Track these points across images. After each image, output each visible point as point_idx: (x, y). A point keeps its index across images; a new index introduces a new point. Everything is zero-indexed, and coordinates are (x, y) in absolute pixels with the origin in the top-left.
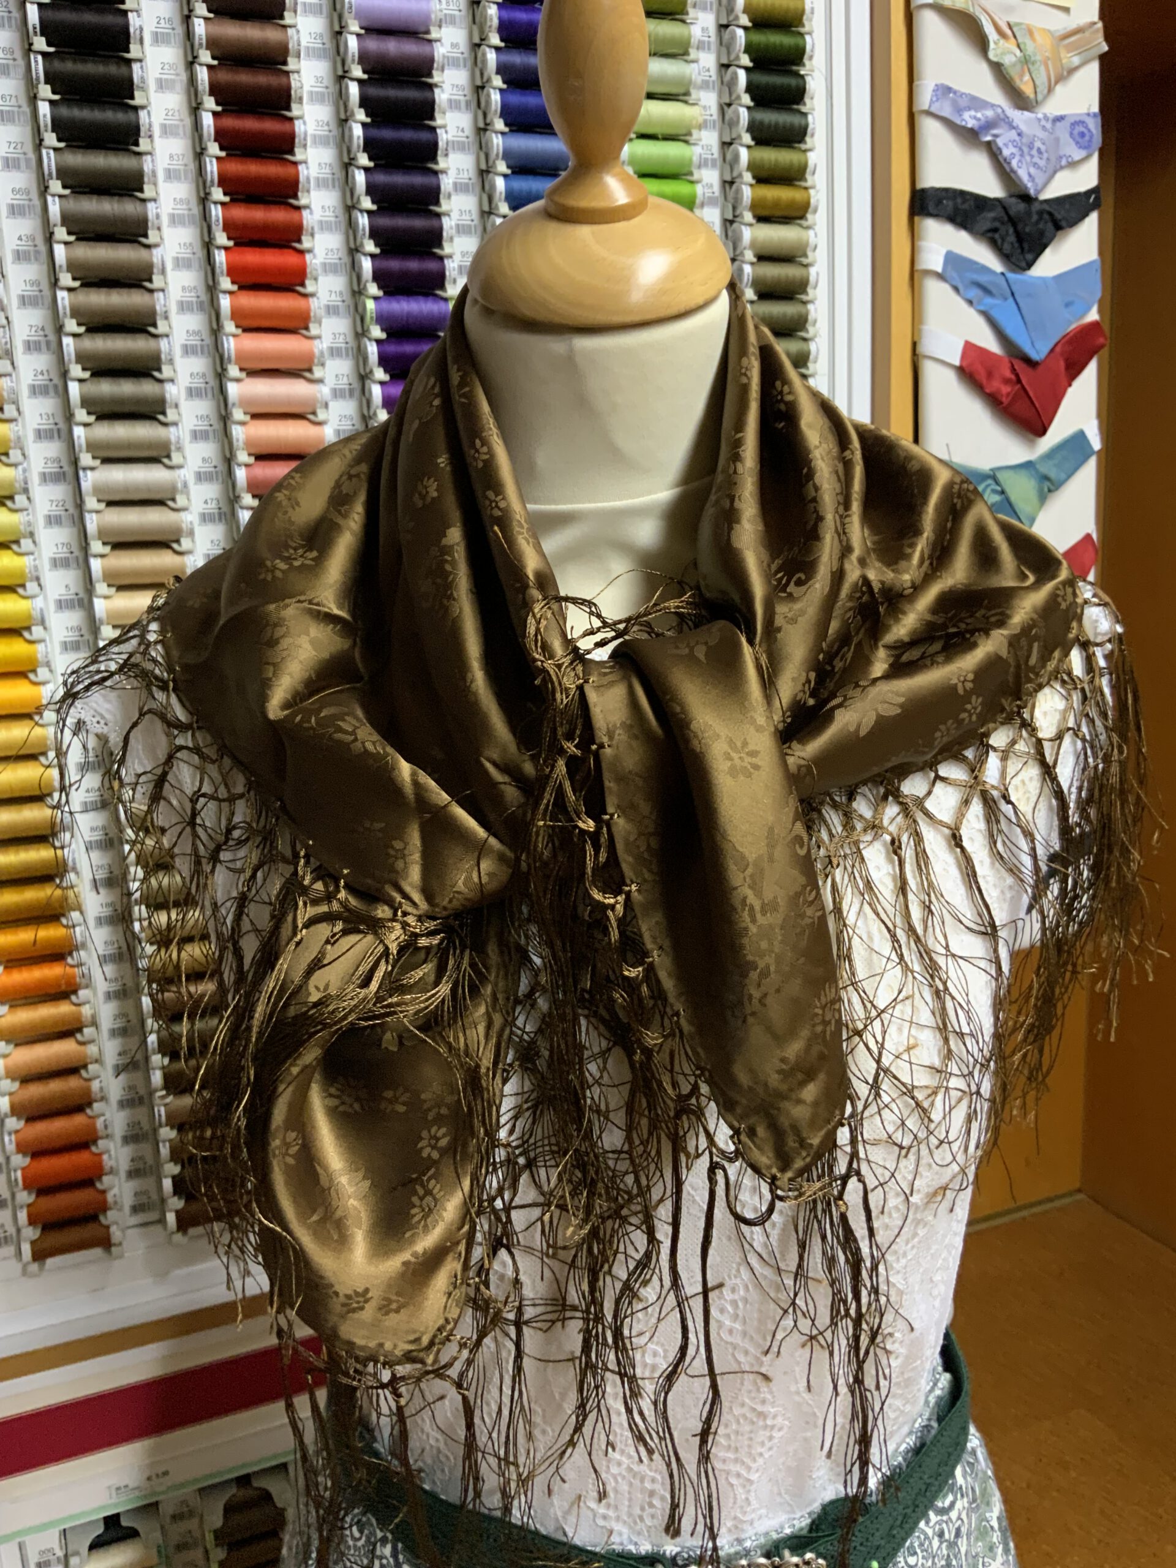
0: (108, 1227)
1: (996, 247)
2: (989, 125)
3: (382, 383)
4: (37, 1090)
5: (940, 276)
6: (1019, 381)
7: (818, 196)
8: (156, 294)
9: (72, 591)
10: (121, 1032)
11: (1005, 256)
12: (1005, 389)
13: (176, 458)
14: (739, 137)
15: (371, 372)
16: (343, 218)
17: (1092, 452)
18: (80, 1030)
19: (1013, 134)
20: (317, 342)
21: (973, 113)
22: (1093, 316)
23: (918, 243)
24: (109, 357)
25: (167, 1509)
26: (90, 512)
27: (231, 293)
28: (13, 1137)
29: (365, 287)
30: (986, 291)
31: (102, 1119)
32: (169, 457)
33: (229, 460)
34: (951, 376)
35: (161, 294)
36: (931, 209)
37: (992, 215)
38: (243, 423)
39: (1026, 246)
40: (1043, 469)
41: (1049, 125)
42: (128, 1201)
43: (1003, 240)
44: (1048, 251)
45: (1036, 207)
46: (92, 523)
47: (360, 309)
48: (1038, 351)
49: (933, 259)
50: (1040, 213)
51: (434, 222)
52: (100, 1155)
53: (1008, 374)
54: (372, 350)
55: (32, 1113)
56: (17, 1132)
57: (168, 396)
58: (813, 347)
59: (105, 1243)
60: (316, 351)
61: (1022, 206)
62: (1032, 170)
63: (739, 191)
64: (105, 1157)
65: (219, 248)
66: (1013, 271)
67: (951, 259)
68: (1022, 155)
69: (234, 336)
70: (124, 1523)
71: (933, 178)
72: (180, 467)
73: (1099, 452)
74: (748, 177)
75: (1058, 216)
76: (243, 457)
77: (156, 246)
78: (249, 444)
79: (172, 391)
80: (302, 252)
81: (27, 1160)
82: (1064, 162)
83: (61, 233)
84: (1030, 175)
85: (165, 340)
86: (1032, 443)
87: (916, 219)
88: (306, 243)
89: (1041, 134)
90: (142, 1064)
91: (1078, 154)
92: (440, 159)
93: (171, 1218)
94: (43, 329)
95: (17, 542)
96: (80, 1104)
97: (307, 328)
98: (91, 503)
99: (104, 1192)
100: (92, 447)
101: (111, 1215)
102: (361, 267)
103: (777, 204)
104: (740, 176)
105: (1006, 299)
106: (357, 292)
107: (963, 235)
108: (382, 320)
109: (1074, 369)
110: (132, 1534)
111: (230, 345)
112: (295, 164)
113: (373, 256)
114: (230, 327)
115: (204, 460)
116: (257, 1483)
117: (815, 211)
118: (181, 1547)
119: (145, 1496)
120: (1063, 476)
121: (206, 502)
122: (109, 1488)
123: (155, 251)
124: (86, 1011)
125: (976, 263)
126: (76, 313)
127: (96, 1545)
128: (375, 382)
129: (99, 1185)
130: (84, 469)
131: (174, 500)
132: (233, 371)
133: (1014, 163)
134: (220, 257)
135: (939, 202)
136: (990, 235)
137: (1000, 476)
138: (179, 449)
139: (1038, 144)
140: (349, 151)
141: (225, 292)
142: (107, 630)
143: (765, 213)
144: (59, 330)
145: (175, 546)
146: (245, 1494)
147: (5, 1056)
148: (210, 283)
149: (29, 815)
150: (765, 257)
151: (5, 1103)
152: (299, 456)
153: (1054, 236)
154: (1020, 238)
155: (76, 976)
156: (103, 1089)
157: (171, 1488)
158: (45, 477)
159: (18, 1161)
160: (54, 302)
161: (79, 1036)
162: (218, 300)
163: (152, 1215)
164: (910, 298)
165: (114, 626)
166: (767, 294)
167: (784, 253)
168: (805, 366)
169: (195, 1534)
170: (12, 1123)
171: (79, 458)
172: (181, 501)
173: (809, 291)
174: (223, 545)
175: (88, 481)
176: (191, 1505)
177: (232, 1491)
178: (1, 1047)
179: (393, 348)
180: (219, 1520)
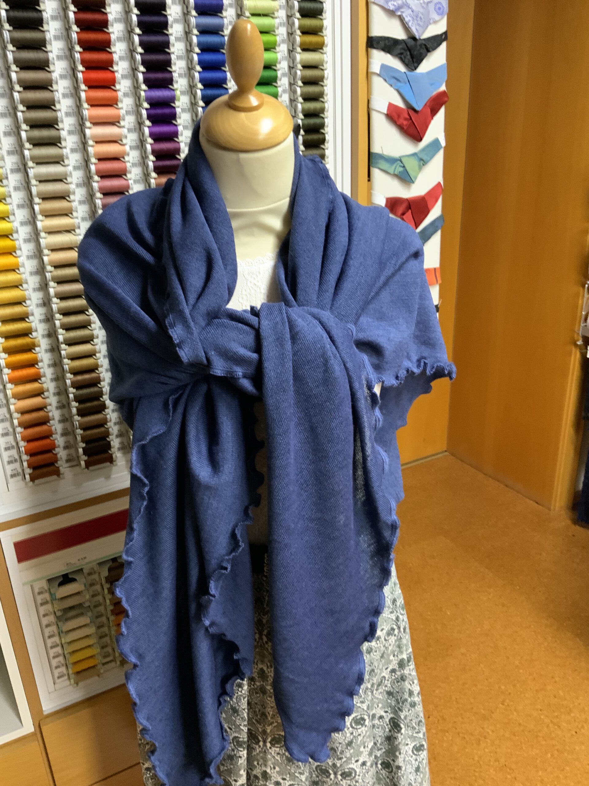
0: (58, 467)
1: (403, 61)
2: (399, 8)
3: (149, 127)
4: (27, 417)
5: (379, 75)
6: (411, 119)
7: (328, 39)
8: (54, 93)
9: (26, 218)
10: (58, 394)
11: (406, 65)
12: (405, 123)
13: (66, 162)
14: (295, 14)
15: (144, 121)
16: (129, 55)
17: (441, 147)
18: (43, 393)
19: (409, 11)
20: (121, 110)
21: (393, 2)
22: (443, 88)
23: (369, 60)
24: (36, 120)
25: (86, 571)
26: (34, 186)
27: (85, 91)
28: (20, 435)
29: (140, 86)
30: (398, 80)
31: (54, 427)
32: (63, 161)
33: (87, 162)
34: (383, 118)
35: (56, 92)
36: (375, 46)
37: (400, 47)
38: (92, 146)
39: (415, 60)
40: (421, 156)
41: (425, 6)
42: (65, 458)
43: (405, 57)
44: (423, 62)
45: (419, 43)
46: (34, 190)
47: (138, 95)
48: (419, 107)
49: (376, 68)
50: (421, 45)
51: (168, 57)
52: (54, 440)
53: (407, 116)
54: (144, 112)
55: (26, 426)
56: (21, 433)
57: (62, 136)
58: (326, 105)
59: (58, 473)
60: (121, 115)
61: (413, 43)
63: (294, 38)
64: (56, 441)
65: (79, 71)
66: (409, 71)
67: (383, 67)
68: (413, 20)
69: (87, 109)
71: (376, 32)
72: (68, 165)
73: (445, 147)
74: (298, 32)
75: (428, 46)
76: (93, 160)
77: (53, 71)
78: (95, 155)
79: (64, 134)
80: (113, 72)
81: (26, 444)
82: (431, 22)
83: (14, 68)
84: (416, 29)
85: (59, 111)
86: (416, 145)
87: (369, 49)
88: (115, 68)
89: (421, 10)
90: (67, 405)
91: (438, 17)
92: (169, 29)
93: (83, 463)
94: (7, 107)
95: (5, 199)
96: (45, 421)
97: (117, 104)
98: (34, 182)
99: (56, 454)
100: (33, 158)
101: (59, 463)
102: (138, 77)
103: (311, 43)
104: (295, 31)
105: (406, 83)
106: (136, 87)
107: (389, 56)
108: (148, 100)
109: (434, 111)
110: (74, 580)
111: (86, 113)
112: (109, 33)
113: (143, 73)
115: (76, 161)
116: (119, 560)
117: (327, 46)
118: (92, 585)
119: (78, 567)
120: (428, 159)
121: (78, 179)
122: (64, 563)
123: (52, 73)
124: (45, 386)
125: (394, 68)
126: (22, 102)
127: (61, 584)
128: (145, 126)
129: (54, 452)
130: (30, 168)
131: (66, 179)
132: (88, 124)
133: (410, 24)
134: (80, 76)
135: (378, 43)
136: (399, 56)
137: (403, 160)
138: (67, 158)
139: (420, 15)
140: (131, 26)
141: (82, 90)
142: (43, 234)
143: (305, 47)
144: (15, 109)
145: (68, 198)
146: (116, 564)
147: (14, 404)
148: (76, 86)
149: (17, 310)
150: (306, 67)
151: (16, 422)
152: (116, 159)
153: (426, 55)
154: (412, 56)
155: (40, 372)
156: (53, 416)
157: (88, 563)
158: (12, 171)
159: (22, 444)
160: (12, 96)
161: (42, 396)
162: (80, 93)
163: (74, 463)
164: (366, 83)
165: (45, 233)
166: (307, 82)
167: (314, 65)
168: (323, 113)
169: (97, 579)
170: (19, 430)
171: (27, 163)
172: (69, 179)
173: (325, 81)
174: (85, 196)
175: (31, 172)
176: (95, 569)
177: (110, 563)
178: (12, 401)
179: (153, 112)
180: (107, 574)
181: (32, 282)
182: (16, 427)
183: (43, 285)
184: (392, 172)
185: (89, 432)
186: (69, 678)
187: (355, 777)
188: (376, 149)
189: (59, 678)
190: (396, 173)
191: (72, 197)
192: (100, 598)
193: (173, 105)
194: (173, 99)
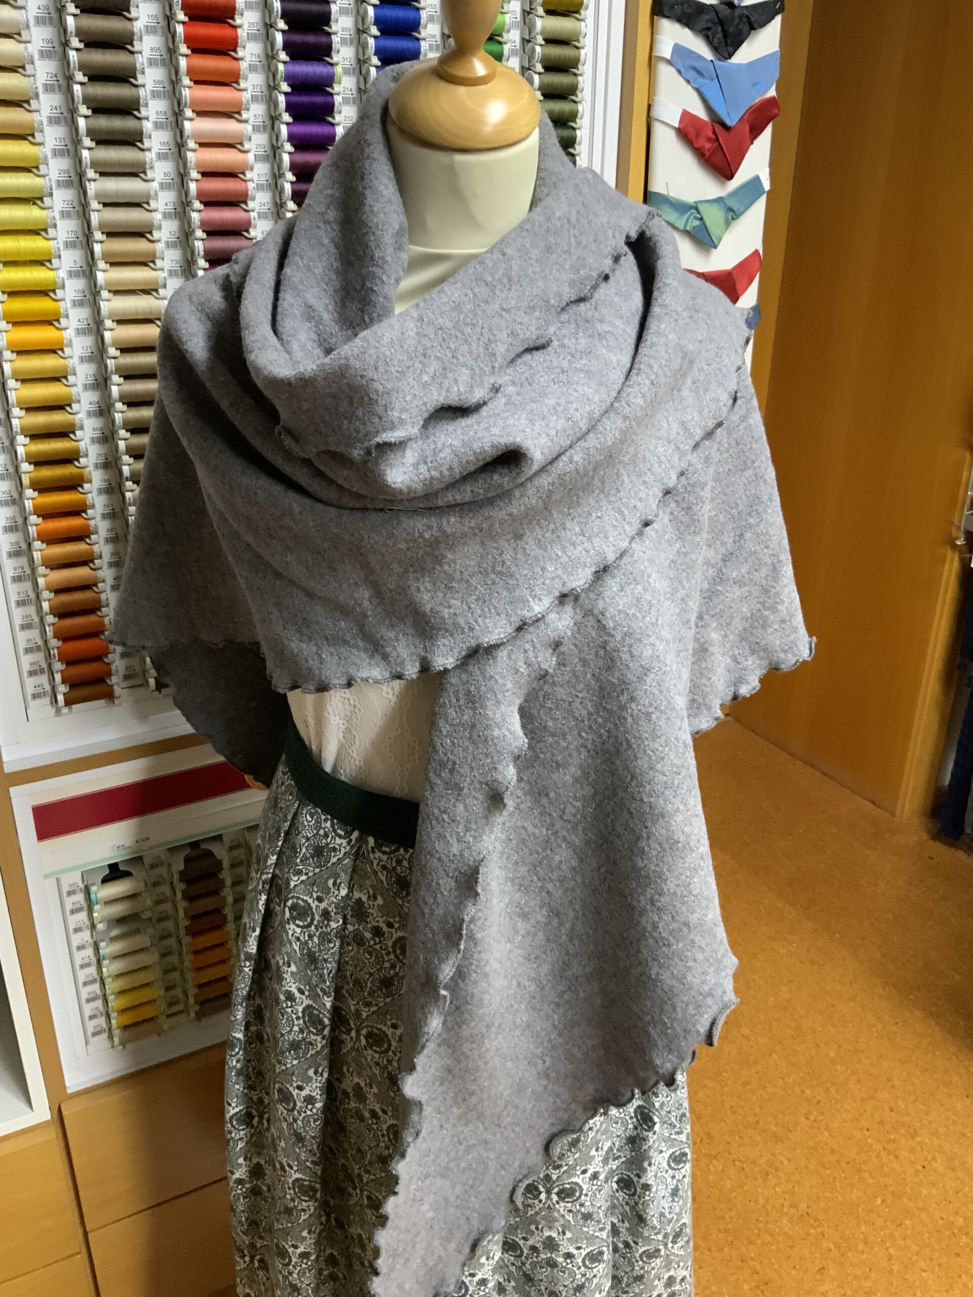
0: (112, 686)
1: (709, 41)
3: (288, 124)
4: (65, 599)
5: (669, 62)
6: (717, 140)
8: (136, 56)
9: (78, 265)
10: (116, 564)
11: (715, 48)
12: (708, 145)
13: (149, 174)
15: (280, 115)
17: (764, 192)
18: (92, 561)
20: (244, 93)
22: (772, 93)
23: (655, 36)
24: (104, 100)
25: (148, 861)
26: (94, 211)
27: (187, 56)
28: (51, 629)
29: (277, 53)
30: (700, 73)
31: (107, 618)
32: (145, 173)
33: (182, 177)
34: (672, 134)
35: (139, 55)
36: (666, 13)
37: (707, 17)
38: (194, 151)
39: (729, 41)
40: (729, 203)
42: (122, 672)
43: (713, 36)
44: (744, 46)
45: (737, 12)
46: (95, 218)
47: (273, 69)
48: (732, 119)
49: (665, 50)
50: (741, 17)
51: (325, 8)
53: (711, 135)
54: (282, 99)
55: (63, 613)
56: (53, 624)
57: (144, 130)
58: (580, 107)
59: (109, 696)
60: (243, 99)
61: (728, 12)
66: (719, 60)
67: (678, 49)
69: (189, 87)
70: (122, 868)
72: (153, 180)
73: (769, 192)
75: (753, 19)
76: (194, 174)
77: (135, 18)
78: (198, 165)
79: (147, 126)
80: (235, 27)
81: (60, 643)
83: (71, 8)
85: (142, 88)
86: (723, 184)
87: (656, 18)
88: (238, 21)
93: (151, 682)
94: (56, 76)
95: (45, 230)
96: (93, 608)
97: (237, 83)
98: (94, 205)
99: (109, 664)
100: (94, 164)
101: (114, 680)
102: (274, 38)
103: (560, 1)
105: (712, 80)
106: (270, 57)
107: (687, 31)
108: (288, 78)
109: (755, 132)
110: (127, 874)
111: (186, 93)
113: (283, 32)
115: (165, 174)
116: (203, 846)
117: (587, 8)
118: (155, 884)
119: (136, 852)
120: (742, 209)
121: (166, 204)
122: (113, 846)
123: (135, 23)
124: (96, 548)
125: (694, 53)
126: (82, 67)
127: (105, 881)
128: (283, 123)
129: (105, 660)
130: (89, 180)
131: (148, 203)
132: (189, 113)
134: (180, 29)
135: (671, 7)
136: (704, 32)
137: (701, 207)
138: (152, 168)
142: (105, 294)
143: (551, 8)
144: (70, 78)
145: (148, 236)
146: (196, 852)
147: (45, 576)
148: (171, 47)
149: (57, 418)
150: (550, 41)
151: (46, 606)
152: (231, 174)
153: (749, 34)
154: (725, 35)
155: (88, 526)
156: (107, 599)
157: (151, 848)
158: (59, 184)
159: (54, 643)
160: (65, 56)
161: (91, 565)
162: (177, 60)
163: (138, 681)
164: (647, 72)
165: (110, 291)
166: (552, 67)
167: (563, 38)
168: (574, 121)
169: (165, 875)
170: (50, 619)
171: (85, 172)
172: (153, 204)
173: (580, 66)
174: (177, 235)
175: (91, 188)
176: (163, 858)
177: (188, 851)
178: (42, 570)
179: (295, 99)
180: (181, 867)
181: (83, 373)
182: (47, 614)
183: (101, 380)
184: (681, 227)
186: (111, 1037)
187: (579, 1197)
188: (657, 186)
189: (94, 1034)
190: (688, 228)
191: (156, 235)
192: (167, 907)
193: (329, 89)
194: (330, 80)
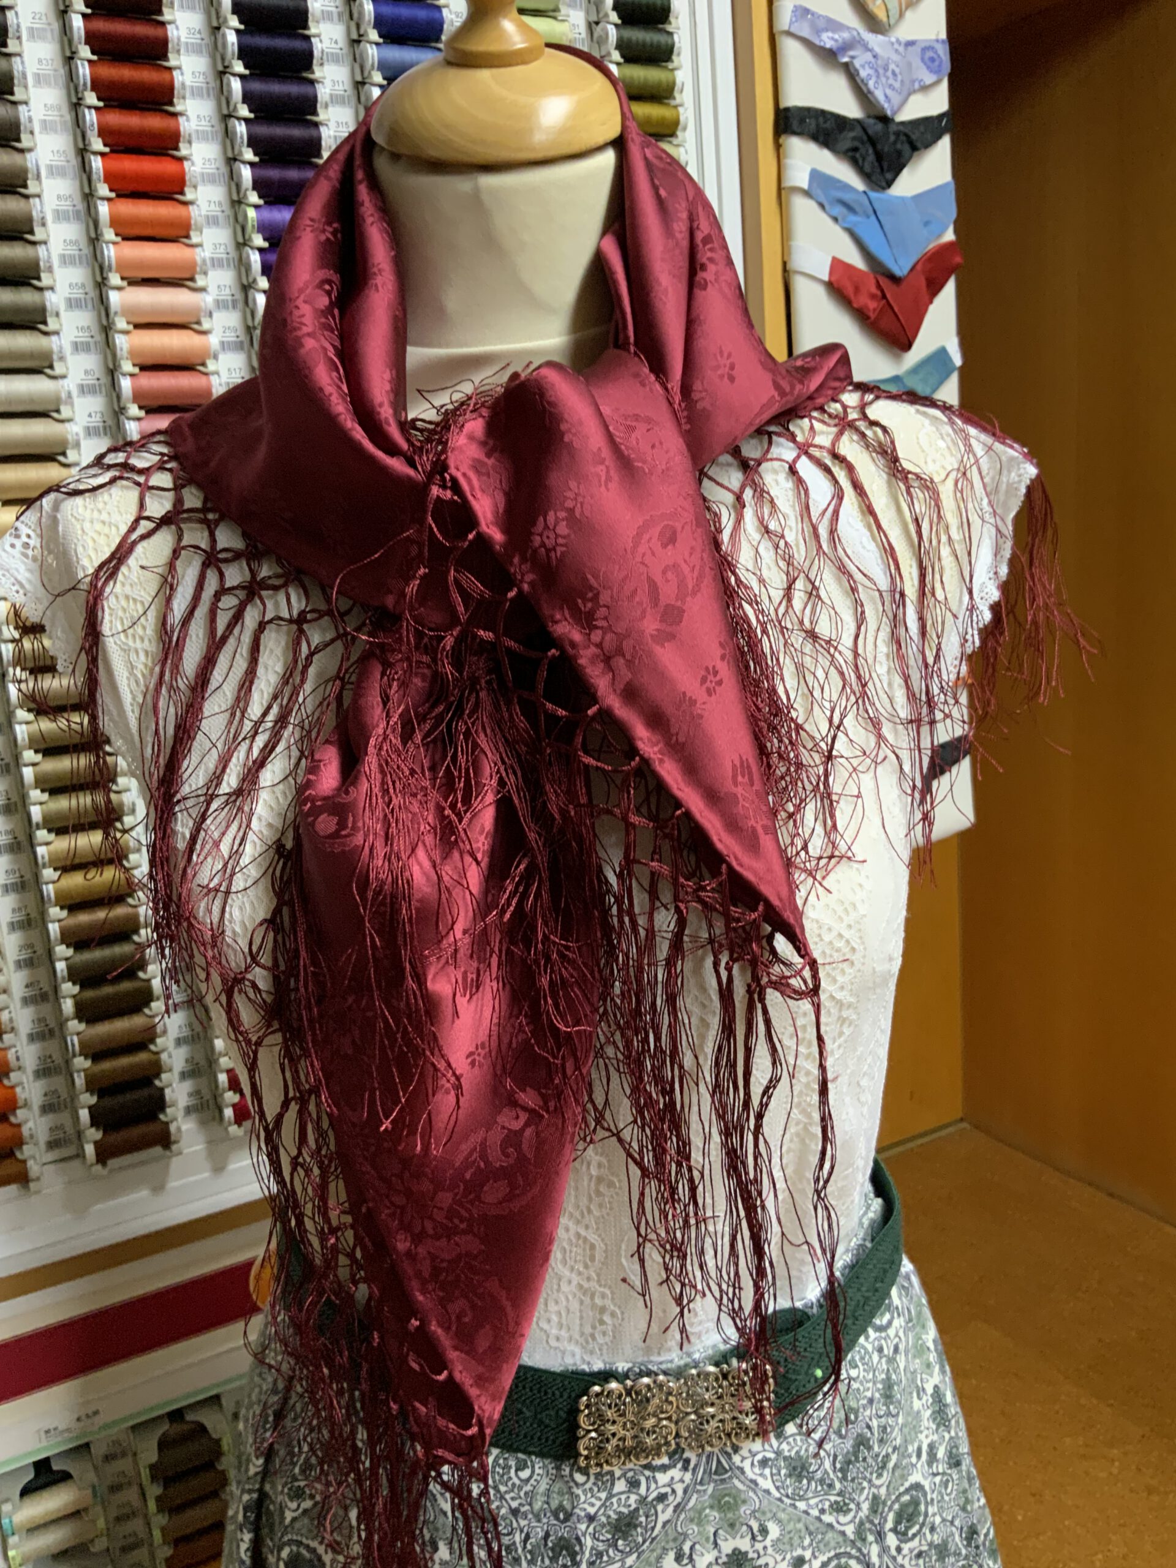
0: (24, 1162)
1: (858, 166)
2: (846, 47)
5: (807, 193)
6: (884, 296)
7: (686, 114)
8: (31, 201)
10: (29, 963)
11: (865, 175)
12: (872, 305)
13: (59, 369)
14: (609, 54)
15: (255, 281)
16: (219, 128)
17: (953, 368)
19: (868, 56)
20: (198, 250)
21: (830, 34)
22: (949, 236)
23: (783, 161)
25: (98, 1450)
27: (109, 200)
29: (245, 195)
30: (850, 209)
31: (13, 1050)
32: (51, 367)
33: (112, 372)
34: (821, 292)
35: (37, 200)
36: (796, 127)
37: (852, 134)
38: (126, 332)
39: (885, 165)
40: (910, 383)
41: (901, 49)
42: (43, 1137)
43: (864, 159)
44: (905, 172)
45: (893, 128)
47: (240, 219)
48: (901, 267)
49: (799, 176)
50: (897, 134)
51: (312, 132)
52: (13, 1087)
53: (874, 290)
54: (255, 259)
57: (48, 304)
59: (22, 1178)
60: (199, 260)
61: (879, 126)
62: (889, 92)
64: (18, 1090)
65: (95, 153)
66: (873, 190)
67: (816, 176)
68: (878, 77)
69: (114, 243)
70: (56, 1467)
71: (796, 97)
72: (64, 377)
73: (960, 368)
75: (914, 137)
76: (127, 366)
77: (30, 150)
78: (133, 354)
79: (52, 300)
80: (180, 160)
82: (917, 86)
84: (886, 96)
85: (43, 247)
86: (898, 358)
87: (781, 136)
88: (184, 151)
89: (895, 57)
90: (52, 993)
91: (929, 78)
92: (316, 68)
93: (90, 1149)
97: (188, 237)
99: (19, 1126)
101: (27, 1151)
102: (240, 175)
103: (648, 121)
105: (869, 217)
106: (237, 203)
107: (826, 154)
108: (264, 228)
109: (934, 288)
110: (64, 1477)
111: (111, 253)
112: (170, 69)
113: (252, 164)
114: (109, 234)
115: (86, 372)
116: (190, 1417)
117: (685, 129)
118: (115, 1488)
119: (75, 1438)
120: (928, 390)
121: (90, 415)
122: (38, 1431)
123: (28, 156)
125: (839, 181)
127: (26, 1492)
128: (258, 291)
129: (13, 1119)
131: (58, 411)
132: (115, 279)
133: (871, 84)
134: (97, 163)
135: (802, 121)
136: (851, 154)
138: (62, 359)
139: (892, 67)
140: (223, 59)
141: (103, 199)
145: (61, 458)
146: (178, 1428)
148: (87, 190)
152: (185, 367)
153: (912, 156)
154: (879, 157)
156: (11, 1020)
157: (102, 1428)
162: (96, 208)
163: (68, 1151)
164: (777, 210)
169: (130, 1472)
172: (66, 413)
176: (125, 1443)
177: (165, 1427)
180: (153, 1456)
185: (107, 1065)
191: (71, 456)
192: (135, 1526)
